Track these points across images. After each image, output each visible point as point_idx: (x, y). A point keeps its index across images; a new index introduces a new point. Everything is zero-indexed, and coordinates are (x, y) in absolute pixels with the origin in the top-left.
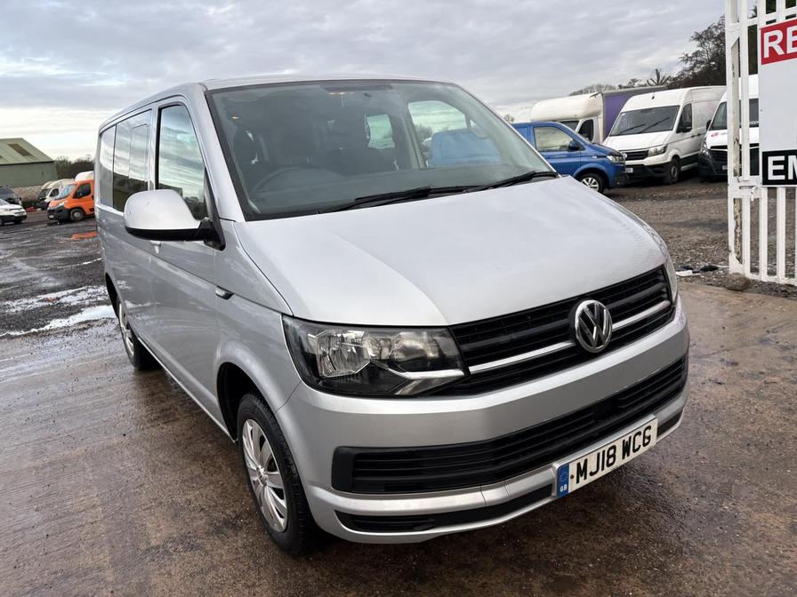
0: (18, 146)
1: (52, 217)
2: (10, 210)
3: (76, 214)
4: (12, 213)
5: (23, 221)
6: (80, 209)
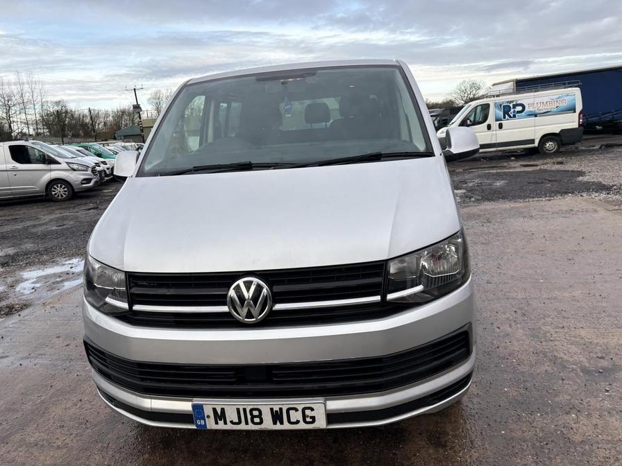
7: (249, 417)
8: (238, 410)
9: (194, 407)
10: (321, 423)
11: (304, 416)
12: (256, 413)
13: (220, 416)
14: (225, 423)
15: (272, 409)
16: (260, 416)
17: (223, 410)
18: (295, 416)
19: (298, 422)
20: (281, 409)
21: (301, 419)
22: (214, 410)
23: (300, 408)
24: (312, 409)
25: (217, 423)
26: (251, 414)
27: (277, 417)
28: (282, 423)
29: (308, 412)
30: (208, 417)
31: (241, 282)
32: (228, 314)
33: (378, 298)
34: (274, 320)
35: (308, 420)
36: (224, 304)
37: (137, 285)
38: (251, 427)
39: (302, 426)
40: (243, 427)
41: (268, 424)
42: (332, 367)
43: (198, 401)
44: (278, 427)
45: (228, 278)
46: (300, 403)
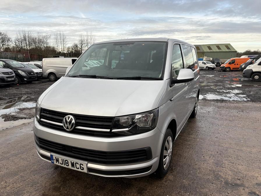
0: (228, 46)
1: (220, 69)
2: (211, 65)
3: (227, 69)
4: (212, 66)
5: (214, 69)
6: (229, 68)
7: (65, 163)
8: (62, 159)
9: (51, 155)
10: (85, 171)
11: (81, 167)
12: (67, 162)
13: (57, 160)
14: (59, 163)
15: (71, 162)
16: (68, 163)
17: (58, 158)
18: (78, 166)
19: (78, 168)
20: (74, 162)
21: (79, 167)
22: (56, 157)
23: (79, 164)
24: (83, 165)
25: (57, 163)
26: (65, 162)
27: (73, 165)
28: (74, 167)
29: (81, 165)
30: (54, 160)
31: (67, 117)
32: (62, 126)
33: (109, 130)
34: (75, 131)
35: (82, 168)
36: (62, 123)
37: (44, 113)
38: (65, 166)
39: (80, 170)
40: (63, 165)
41: (70, 167)
42: (94, 152)
43: (52, 154)
44: (73, 168)
45: (64, 114)
46: (80, 162)
